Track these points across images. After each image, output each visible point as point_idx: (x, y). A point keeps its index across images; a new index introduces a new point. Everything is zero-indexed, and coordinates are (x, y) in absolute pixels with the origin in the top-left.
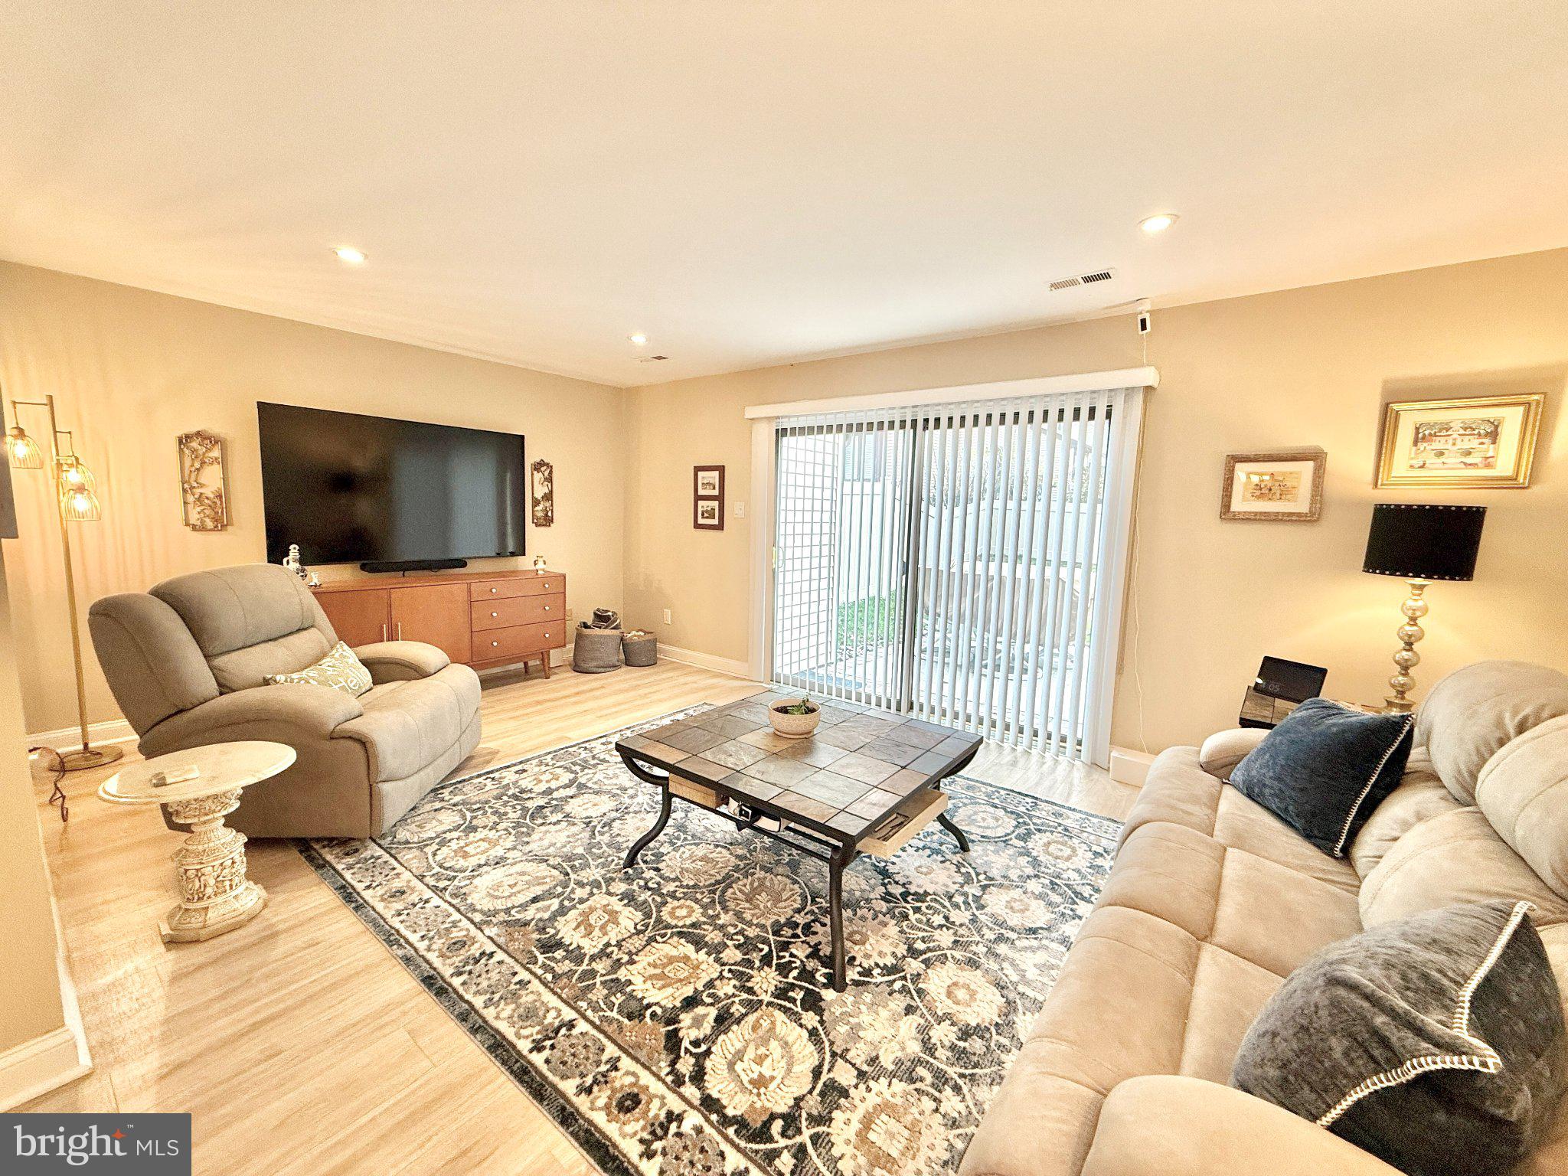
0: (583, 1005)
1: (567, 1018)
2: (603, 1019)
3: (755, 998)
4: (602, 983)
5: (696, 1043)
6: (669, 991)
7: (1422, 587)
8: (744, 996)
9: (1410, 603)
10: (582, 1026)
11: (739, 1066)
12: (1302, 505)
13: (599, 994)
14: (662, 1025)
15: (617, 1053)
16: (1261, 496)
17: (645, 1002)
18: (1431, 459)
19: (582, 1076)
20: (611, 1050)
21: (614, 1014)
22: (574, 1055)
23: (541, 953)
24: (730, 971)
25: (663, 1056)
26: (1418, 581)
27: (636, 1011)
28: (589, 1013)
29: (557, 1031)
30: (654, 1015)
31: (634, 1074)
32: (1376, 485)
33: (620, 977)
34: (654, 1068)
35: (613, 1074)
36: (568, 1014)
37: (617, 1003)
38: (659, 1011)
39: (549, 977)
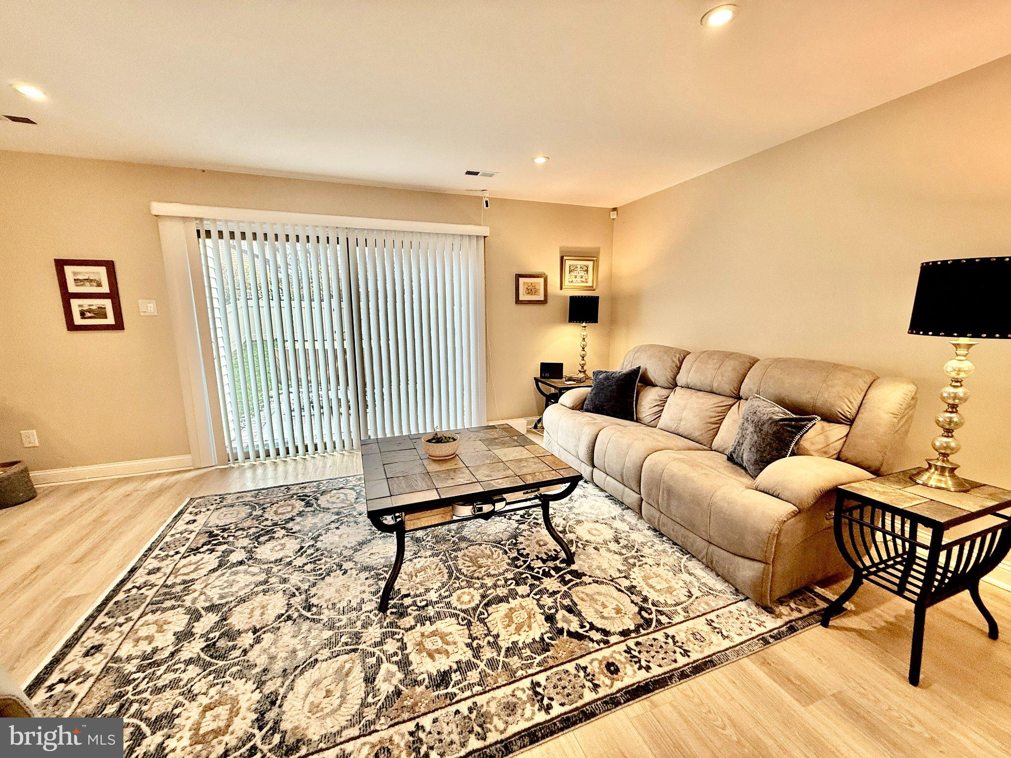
0: (520, 673)
1: (529, 685)
2: (539, 665)
3: (561, 593)
4: (506, 656)
5: (582, 626)
6: (534, 625)
7: (585, 327)
8: (558, 596)
9: (583, 333)
10: (541, 678)
11: (605, 614)
12: (541, 297)
13: (515, 662)
14: (561, 637)
15: (573, 664)
16: (528, 293)
17: (538, 639)
18: (574, 280)
19: (583, 687)
20: (571, 667)
21: (539, 658)
22: (564, 688)
23: (447, 688)
24: (535, 594)
25: (586, 643)
26: (584, 324)
27: (543, 646)
28: (530, 671)
29: (537, 693)
30: (551, 638)
31: (593, 660)
32: (561, 288)
33: (507, 646)
34: (592, 650)
35: (588, 671)
36: (526, 683)
37: (529, 653)
38: (549, 635)
39: (477, 689)
